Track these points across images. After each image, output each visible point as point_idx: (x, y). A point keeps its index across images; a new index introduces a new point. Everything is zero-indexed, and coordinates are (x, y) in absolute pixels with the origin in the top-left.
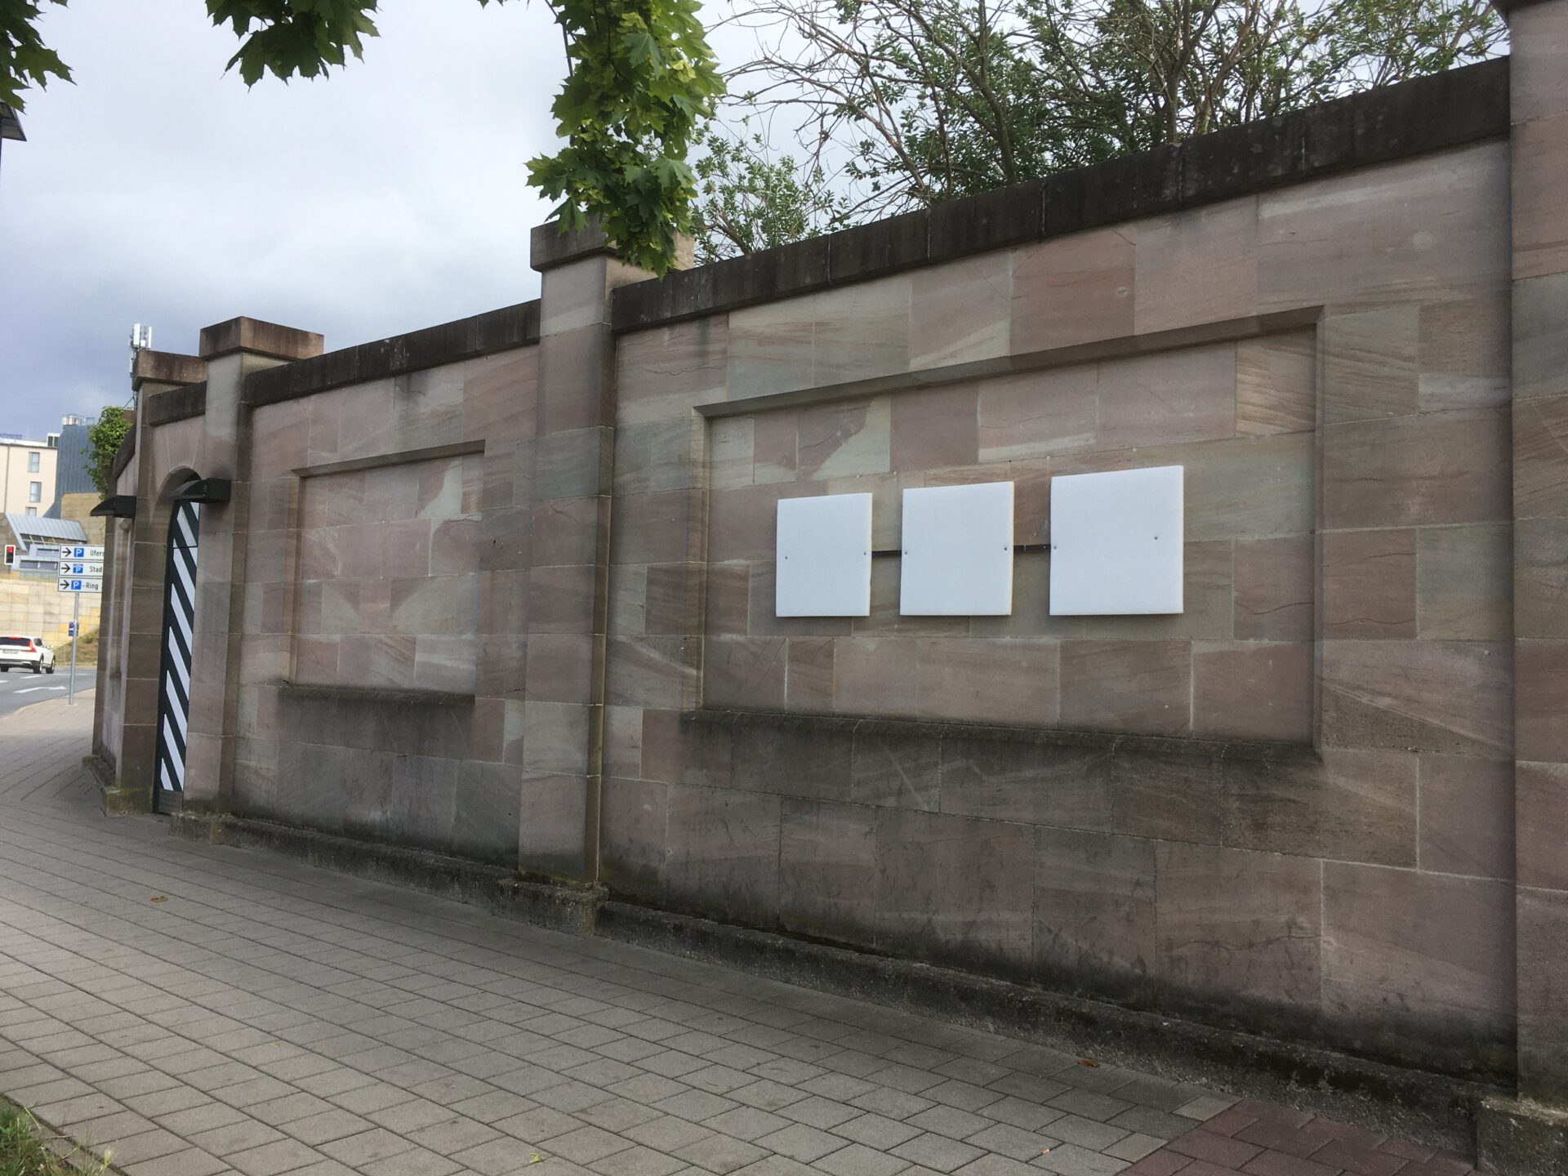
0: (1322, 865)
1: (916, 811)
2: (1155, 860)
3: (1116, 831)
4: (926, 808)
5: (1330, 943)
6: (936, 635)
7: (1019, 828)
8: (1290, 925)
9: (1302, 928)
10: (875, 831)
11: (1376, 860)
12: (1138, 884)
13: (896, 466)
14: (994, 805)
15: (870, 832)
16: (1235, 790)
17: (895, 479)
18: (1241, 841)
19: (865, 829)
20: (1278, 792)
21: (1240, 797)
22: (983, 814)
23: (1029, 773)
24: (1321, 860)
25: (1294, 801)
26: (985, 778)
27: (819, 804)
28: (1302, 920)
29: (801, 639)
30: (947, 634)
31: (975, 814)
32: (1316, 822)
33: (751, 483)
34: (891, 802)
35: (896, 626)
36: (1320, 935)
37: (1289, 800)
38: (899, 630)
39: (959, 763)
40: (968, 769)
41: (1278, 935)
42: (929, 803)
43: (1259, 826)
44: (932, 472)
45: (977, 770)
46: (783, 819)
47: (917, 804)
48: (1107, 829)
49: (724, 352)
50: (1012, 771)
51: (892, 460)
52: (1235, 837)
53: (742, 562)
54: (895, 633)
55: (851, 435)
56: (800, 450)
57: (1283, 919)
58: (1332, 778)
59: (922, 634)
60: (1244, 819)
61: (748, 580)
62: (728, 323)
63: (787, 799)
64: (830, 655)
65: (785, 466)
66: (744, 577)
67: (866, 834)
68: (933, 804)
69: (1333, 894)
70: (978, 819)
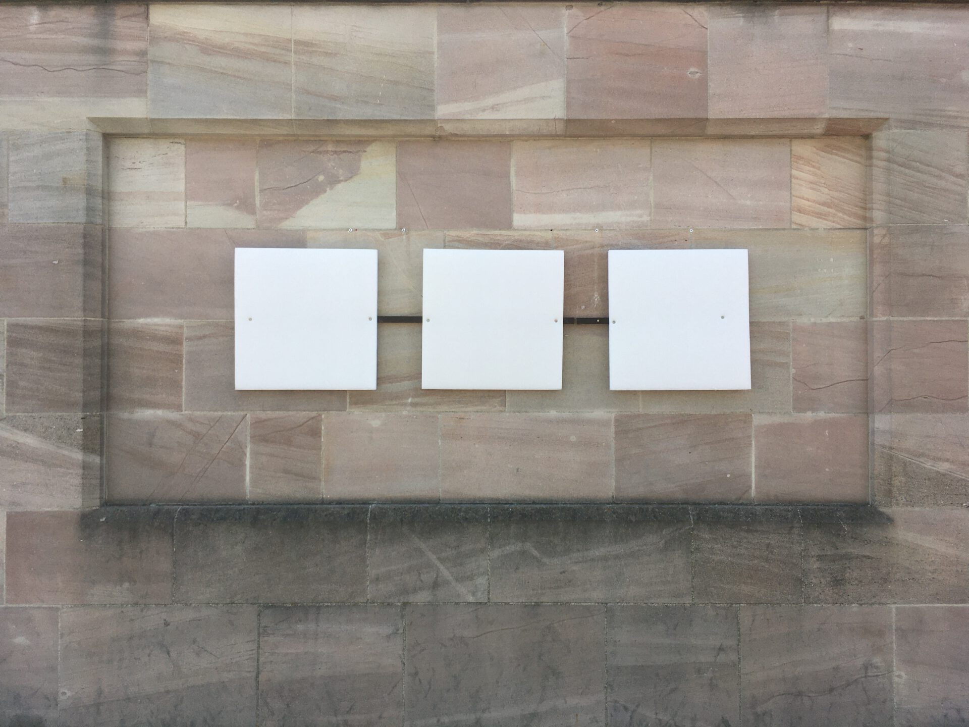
0: (894, 610)
1: (457, 603)
2: (738, 623)
3: (696, 601)
4: (471, 599)
5: (901, 676)
6: (463, 409)
7: (588, 608)
8: (866, 667)
9: (877, 668)
10: (401, 631)
11: (939, 601)
12: (721, 649)
13: (404, 224)
14: (558, 587)
15: (395, 633)
16: (815, 551)
17: (404, 237)
18: (822, 597)
19: (386, 630)
20: (854, 549)
21: (820, 558)
22: (544, 599)
23: (598, 552)
24: (893, 606)
25: (868, 557)
26: (546, 560)
27: (319, 608)
28: (877, 660)
29: (270, 414)
30: (479, 408)
31: (535, 600)
32: (888, 574)
33: (182, 225)
34: (422, 597)
35: (410, 400)
36: (893, 671)
37: (864, 556)
38: (413, 405)
39: (513, 547)
40: (523, 553)
41: (856, 677)
42: (474, 594)
43: (837, 582)
44: (453, 233)
45: (535, 553)
46: (262, 632)
47: (459, 595)
48: (688, 601)
49: (143, 53)
50: (578, 550)
51: (399, 215)
52: (817, 594)
53: (168, 321)
54: (409, 408)
55: (339, 182)
56: (262, 191)
57: (860, 662)
58: (902, 534)
59: (444, 408)
60: (823, 577)
61: (181, 344)
62: (147, 17)
63: (266, 607)
64: (315, 433)
65: (238, 208)
66: (174, 340)
67: (388, 637)
68: (479, 594)
69: (902, 633)
70: (537, 604)
